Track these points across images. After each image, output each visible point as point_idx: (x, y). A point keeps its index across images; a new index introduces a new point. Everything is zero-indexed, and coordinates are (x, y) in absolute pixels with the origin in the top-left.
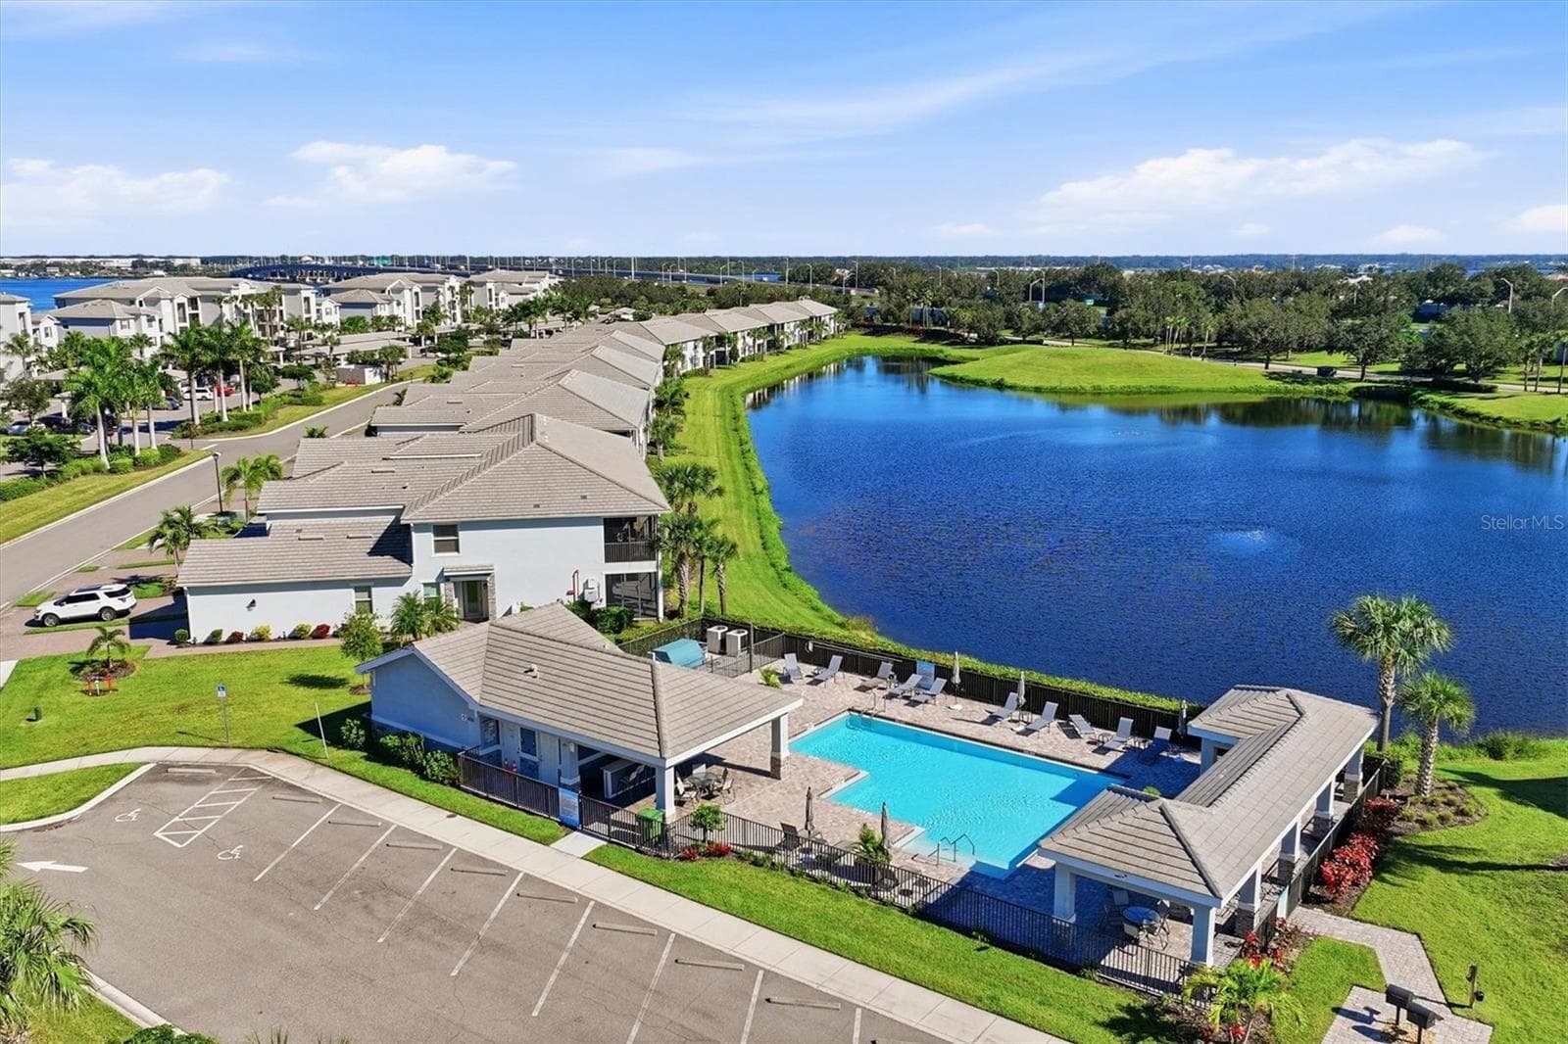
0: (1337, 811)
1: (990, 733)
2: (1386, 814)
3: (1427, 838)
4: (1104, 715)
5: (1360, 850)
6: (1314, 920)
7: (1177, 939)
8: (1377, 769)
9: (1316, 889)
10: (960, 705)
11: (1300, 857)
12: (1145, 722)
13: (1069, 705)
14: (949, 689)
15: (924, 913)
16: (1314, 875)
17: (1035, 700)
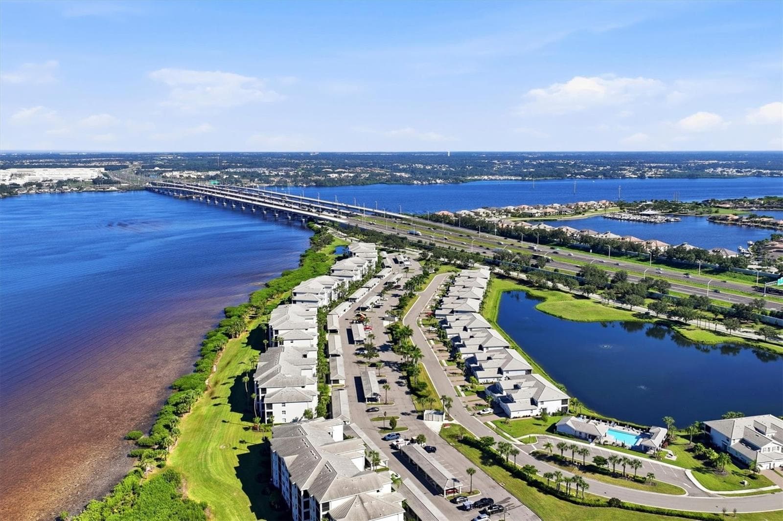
0: (664, 439)
1: (624, 431)
2: (669, 440)
3: (674, 442)
4: (637, 428)
5: (667, 443)
6: (663, 449)
7: (653, 451)
8: (668, 435)
9: (663, 447)
10: (619, 427)
11: (661, 444)
12: (642, 429)
13: (633, 427)
14: (617, 425)
15: (629, 449)
16: (662, 445)
17: (630, 426)
